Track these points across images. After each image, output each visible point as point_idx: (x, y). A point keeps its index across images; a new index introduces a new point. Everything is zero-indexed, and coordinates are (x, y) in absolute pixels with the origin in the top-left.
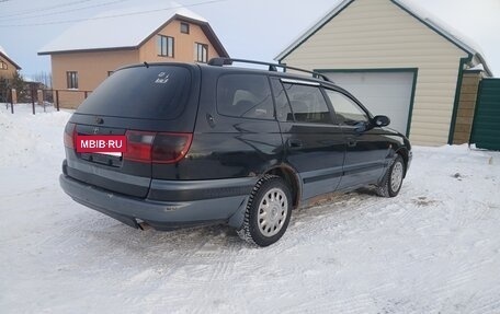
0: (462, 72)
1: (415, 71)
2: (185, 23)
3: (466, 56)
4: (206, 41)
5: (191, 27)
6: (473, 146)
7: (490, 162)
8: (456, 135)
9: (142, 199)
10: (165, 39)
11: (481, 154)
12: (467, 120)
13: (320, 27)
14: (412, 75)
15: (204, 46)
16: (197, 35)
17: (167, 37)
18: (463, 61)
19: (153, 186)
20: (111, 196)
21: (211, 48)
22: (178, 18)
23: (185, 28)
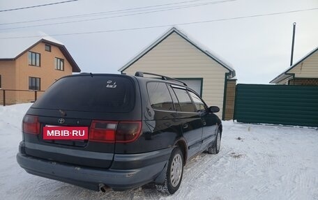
0: (226, 80)
1: (201, 79)
2: (48, 45)
3: (228, 72)
4: (62, 57)
5: (52, 48)
6: (235, 121)
7: (249, 130)
8: (226, 115)
9: (106, 169)
10: (34, 55)
11: (240, 125)
12: (231, 107)
13: (146, 53)
14: (200, 82)
15: (61, 60)
16: (56, 53)
17: (36, 53)
18: (227, 74)
19: (116, 159)
20: (79, 169)
21: (66, 61)
22: (43, 41)
23: (48, 48)
